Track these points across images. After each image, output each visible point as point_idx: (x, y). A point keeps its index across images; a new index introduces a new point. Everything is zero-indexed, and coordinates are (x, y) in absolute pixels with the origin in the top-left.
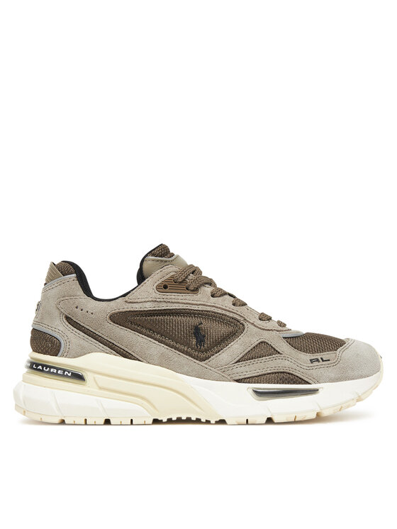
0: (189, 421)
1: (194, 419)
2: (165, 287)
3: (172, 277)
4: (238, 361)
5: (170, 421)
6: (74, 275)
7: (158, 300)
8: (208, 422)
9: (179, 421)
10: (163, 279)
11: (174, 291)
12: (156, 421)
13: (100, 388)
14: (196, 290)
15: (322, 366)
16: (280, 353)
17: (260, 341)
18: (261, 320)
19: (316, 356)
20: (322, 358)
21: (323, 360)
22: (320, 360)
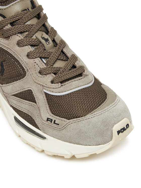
14: (7, 37)
15: (50, 127)
16: (36, 103)
17: (30, 89)
18: (40, 73)
19: (54, 117)
20: (55, 121)
21: (54, 123)
22: (53, 122)
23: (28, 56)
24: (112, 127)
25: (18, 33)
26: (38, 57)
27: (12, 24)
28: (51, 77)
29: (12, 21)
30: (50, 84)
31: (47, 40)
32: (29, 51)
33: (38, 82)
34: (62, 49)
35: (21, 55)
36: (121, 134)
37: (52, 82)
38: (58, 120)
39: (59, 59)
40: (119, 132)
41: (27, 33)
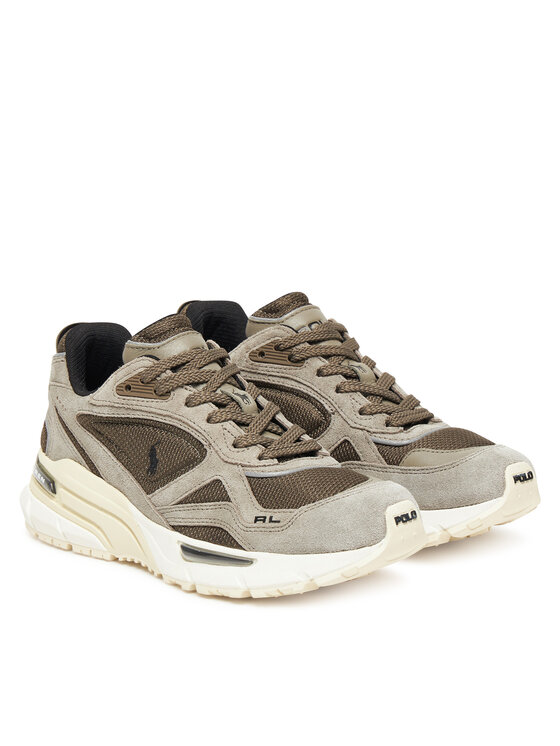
0: (139, 565)
1: (143, 565)
2: (128, 388)
3: (139, 374)
4: (181, 503)
5: (125, 562)
6: (64, 354)
7: (116, 405)
8: (153, 573)
9: (132, 563)
10: (125, 378)
11: (138, 394)
12: (116, 560)
13: (64, 506)
14: (166, 395)
15: (263, 529)
16: (230, 501)
17: (215, 478)
18: (235, 446)
19: (268, 513)
20: (271, 517)
21: (271, 521)
22: (267, 520)
23: (209, 420)
24: (385, 510)
25: (187, 385)
26: (230, 419)
27: (174, 369)
28: (257, 450)
29: (174, 364)
30: (256, 462)
31: (244, 397)
32: (211, 411)
33: (233, 461)
34: (275, 416)
35: (195, 420)
36: (401, 523)
37: (260, 458)
38: (277, 514)
39: (270, 431)
40: (398, 520)
41: (205, 385)
